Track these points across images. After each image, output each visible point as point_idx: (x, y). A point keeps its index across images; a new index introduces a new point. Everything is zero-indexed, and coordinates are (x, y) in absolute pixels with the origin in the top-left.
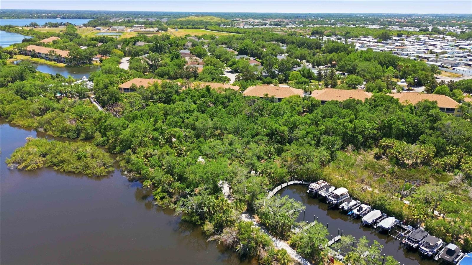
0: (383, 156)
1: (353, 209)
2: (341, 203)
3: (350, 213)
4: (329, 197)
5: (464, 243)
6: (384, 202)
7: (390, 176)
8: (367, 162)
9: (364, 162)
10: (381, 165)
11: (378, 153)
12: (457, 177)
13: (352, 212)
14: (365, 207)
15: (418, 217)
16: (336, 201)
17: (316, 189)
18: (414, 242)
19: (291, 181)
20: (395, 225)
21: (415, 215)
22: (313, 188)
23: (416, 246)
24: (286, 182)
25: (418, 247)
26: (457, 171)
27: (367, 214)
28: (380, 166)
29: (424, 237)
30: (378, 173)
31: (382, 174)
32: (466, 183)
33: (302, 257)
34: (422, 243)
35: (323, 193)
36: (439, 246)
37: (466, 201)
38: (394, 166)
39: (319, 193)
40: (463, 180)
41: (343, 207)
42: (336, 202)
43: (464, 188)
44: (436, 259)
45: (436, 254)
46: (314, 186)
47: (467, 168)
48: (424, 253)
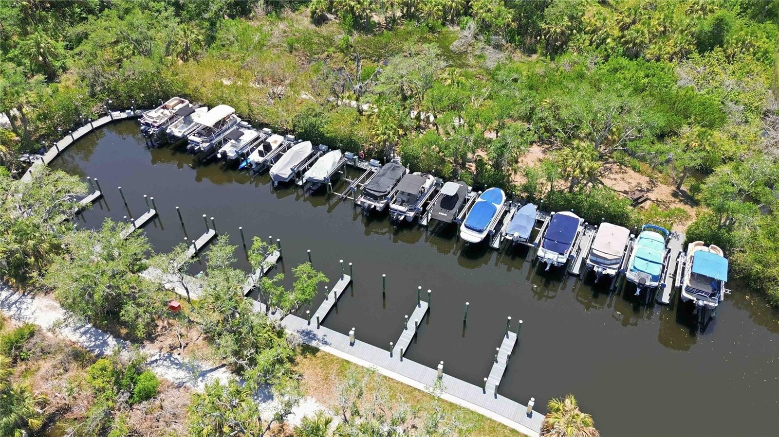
0: (329, 16)
1: (248, 154)
2: (220, 144)
3: (244, 164)
4: (191, 138)
5: (477, 169)
6: (314, 119)
7: (341, 55)
8: (296, 34)
9: (290, 35)
10: (325, 34)
11: (316, 9)
12: (466, 33)
13: (249, 161)
14: (275, 140)
15: (385, 137)
16: (206, 142)
17: (159, 122)
18: (376, 198)
19: (101, 116)
20: (342, 168)
21: (378, 135)
22: (150, 121)
23: (382, 205)
24: (86, 122)
25: (387, 206)
26: (466, 20)
27: (282, 155)
28: (323, 37)
29: (398, 181)
30: (318, 53)
31: (326, 53)
32: (481, 41)
33: (94, 326)
34: (393, 197)
35: (177, 130)
36: (428, 191)
37: (481, 77)
38: (350, 33)
39: (168, 131)
40: (475, 37)
41: (224, 154)
42: (208, 144)
43: (478, 53)
44: (424, 223)
45: (423, 213)
46: (154, 116)
47: (481, 8)
48: (398, 219)
